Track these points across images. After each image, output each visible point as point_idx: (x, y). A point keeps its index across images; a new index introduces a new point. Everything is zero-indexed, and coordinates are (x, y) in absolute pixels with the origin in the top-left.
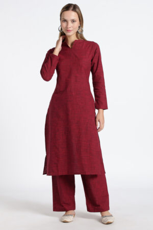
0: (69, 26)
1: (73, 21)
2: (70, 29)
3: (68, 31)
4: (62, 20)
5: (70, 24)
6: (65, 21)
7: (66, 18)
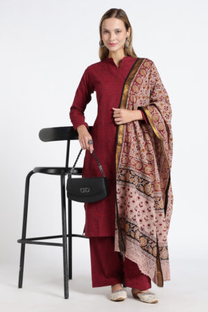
0: (112, 38)
1: (118, 31)
2: (114, 42)
3: (112, 45)
4: (103, 31)
5: (114, 36)
6: (107, 31)
7: (108, 28)
